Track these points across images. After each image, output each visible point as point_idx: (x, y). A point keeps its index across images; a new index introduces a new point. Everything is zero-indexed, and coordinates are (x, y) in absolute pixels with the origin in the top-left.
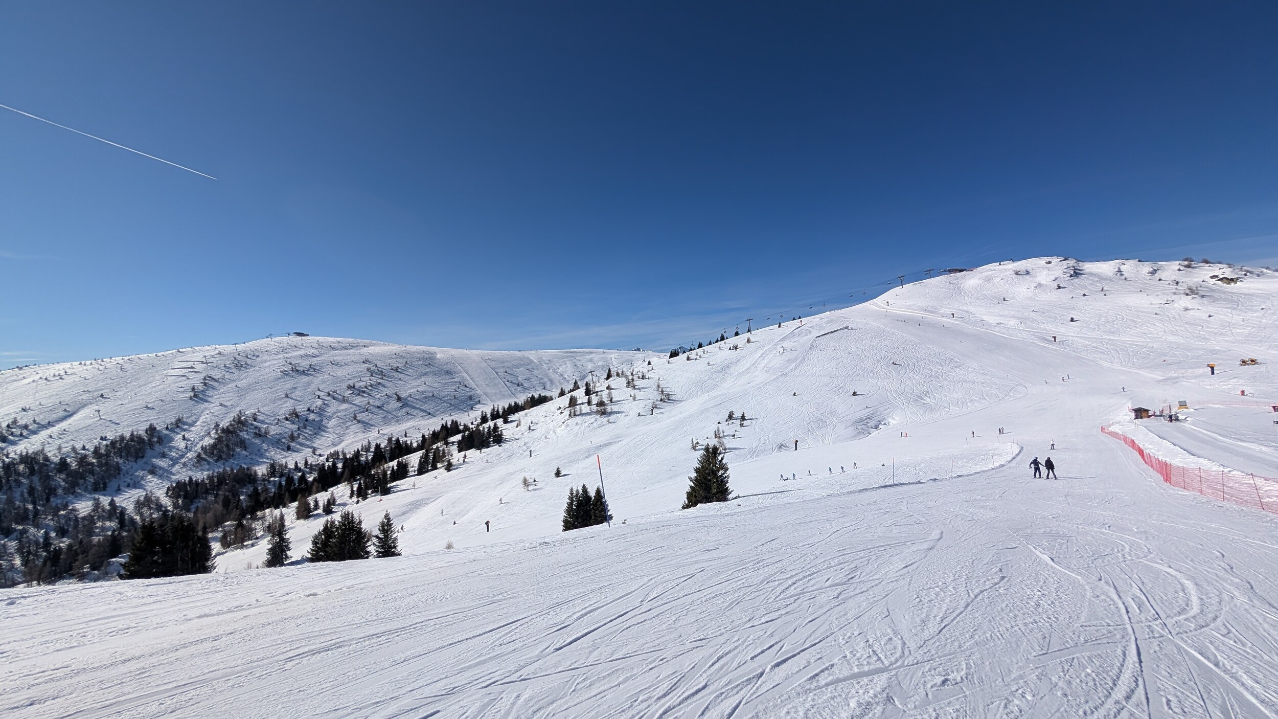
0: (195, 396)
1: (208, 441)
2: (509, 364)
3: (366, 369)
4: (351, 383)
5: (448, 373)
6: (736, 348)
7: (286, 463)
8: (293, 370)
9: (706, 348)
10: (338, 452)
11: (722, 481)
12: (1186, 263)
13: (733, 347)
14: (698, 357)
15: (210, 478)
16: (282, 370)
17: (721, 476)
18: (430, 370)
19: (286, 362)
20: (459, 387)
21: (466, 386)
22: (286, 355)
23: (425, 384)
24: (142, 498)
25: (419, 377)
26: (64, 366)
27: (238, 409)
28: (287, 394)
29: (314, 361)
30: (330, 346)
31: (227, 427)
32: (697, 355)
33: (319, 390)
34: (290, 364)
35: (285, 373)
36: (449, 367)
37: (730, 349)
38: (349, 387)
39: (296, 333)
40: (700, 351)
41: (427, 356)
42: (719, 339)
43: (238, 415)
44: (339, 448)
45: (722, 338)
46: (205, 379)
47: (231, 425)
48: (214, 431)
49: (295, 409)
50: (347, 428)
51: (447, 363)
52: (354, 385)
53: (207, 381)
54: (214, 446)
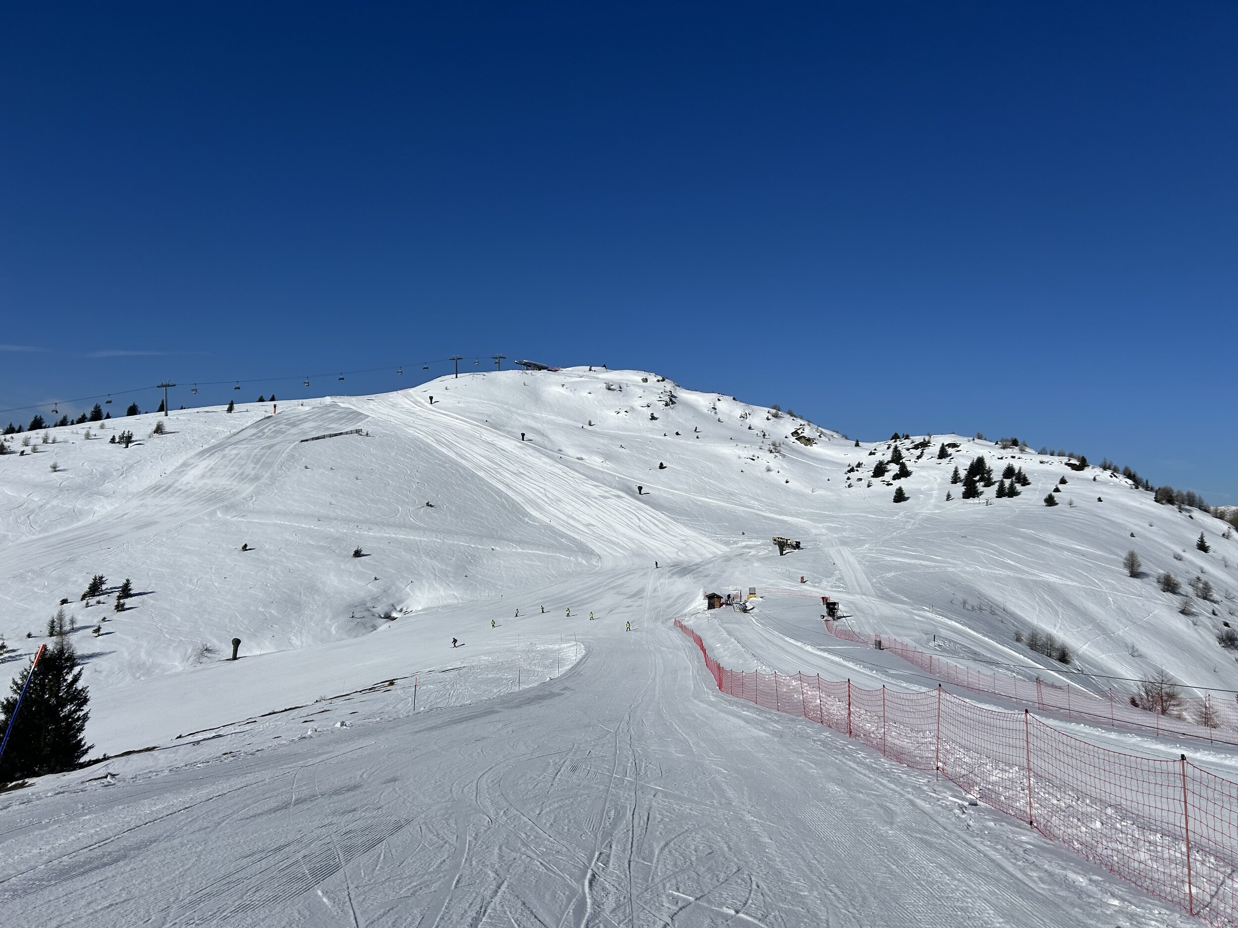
6: (127, 440)
9: (54, 432)
11: (70, 726)
12: (774, 411)
13: (121, 438)
14: (28, 450)
17: (66, 717)
32: (26, 444)
37: (113, 441)
40: (36, 436)
42: (88, 416)
45: (97, 416)
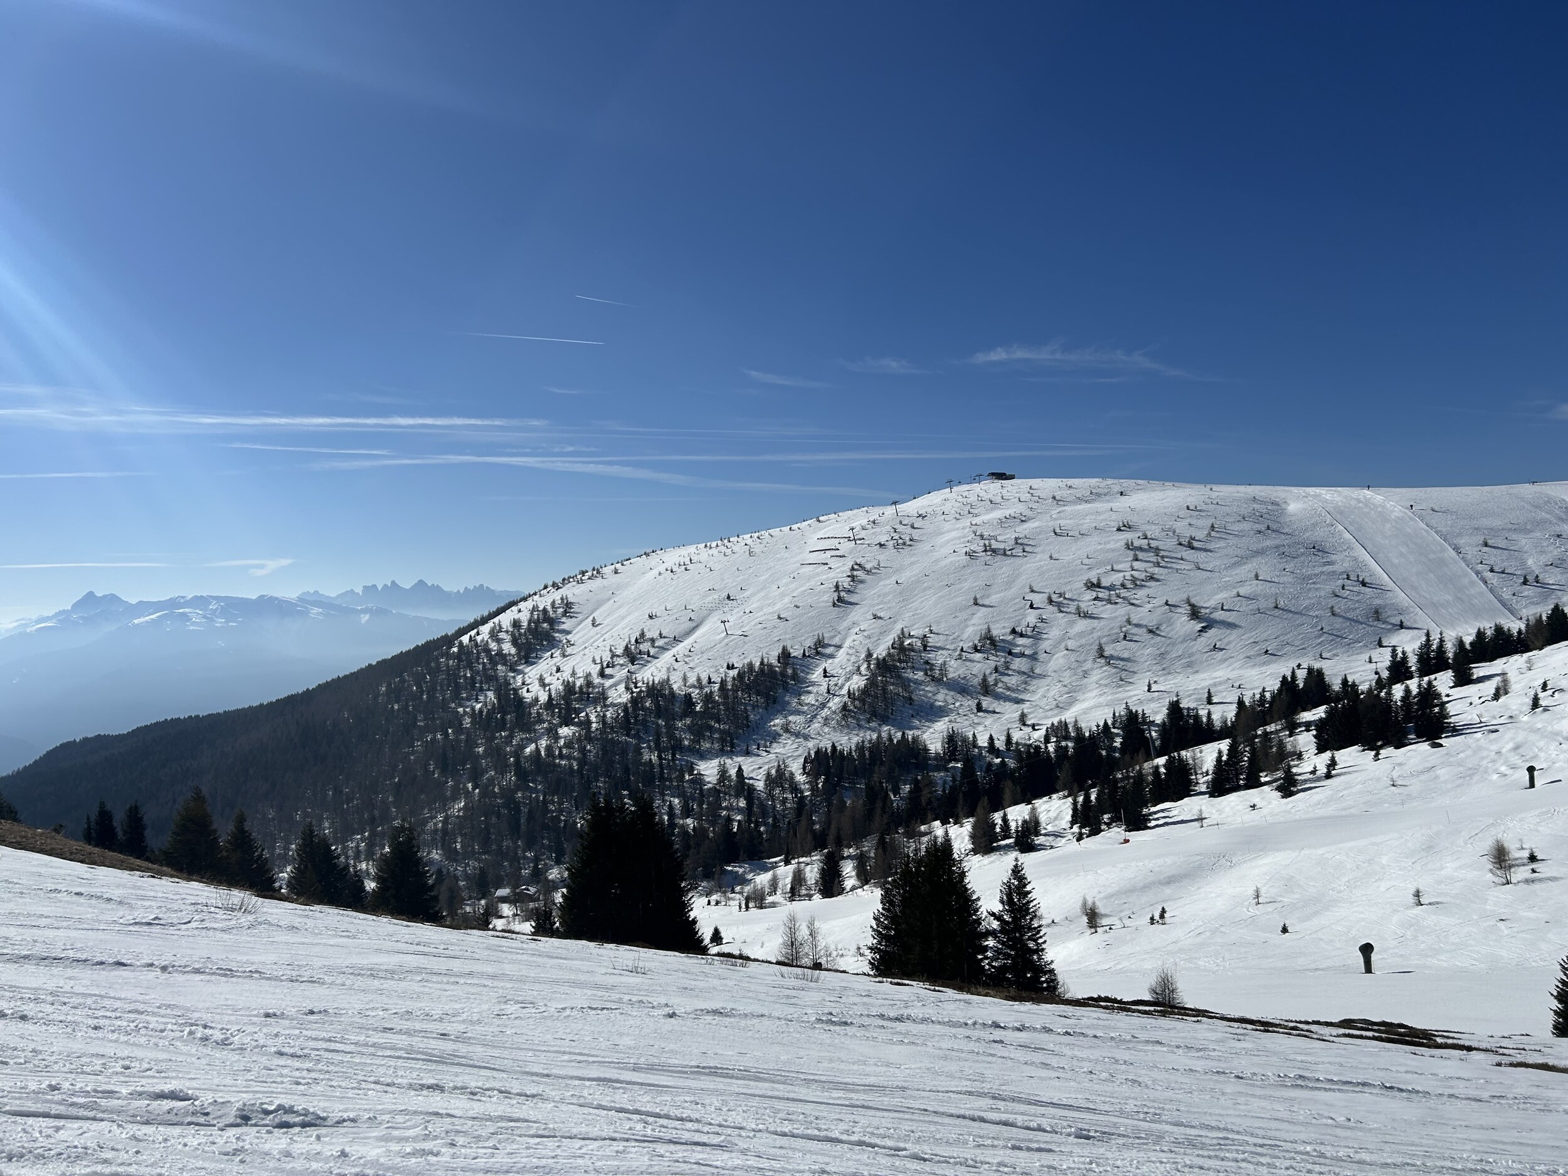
0: (840, 599)
1: (858, 682)
2: (1497, 523)
3: (1123, 543)
4: (1093, 576)
5: (1317, 549)
7: (974, 735)
8: (985, 551)
10: (1066, 724)
15: (860, 748)
16: (968, 549)
18: (1268, 543)
19: (975, 533)
20: (1343, 588)
21: (1364, 584)
22: (976, 520)
23: (1257, 577)
24: (773, 772)
25: (1242, 560)
26: (688, 551)
27: (898, 627)
28: (975, 599)
29: (1023, 530)
30: (1054, 498)
31: (884, 659)
33: (1032, 591)
34: (982, 537)
35: (970, 555)
36: (1319, 535)
38: (1092, 586)
39: (993, 474)
41: (1262, 508)
43: (899, 638)
44: (1068, 716)
46: (853, 569)
47: (889, 654)
48: (865, 666)
49: (989, 630)
50: (1085, 674)
51: (1314, 525)
52: (1099, 579)
53: (855, 573)
54: (865, 691)
